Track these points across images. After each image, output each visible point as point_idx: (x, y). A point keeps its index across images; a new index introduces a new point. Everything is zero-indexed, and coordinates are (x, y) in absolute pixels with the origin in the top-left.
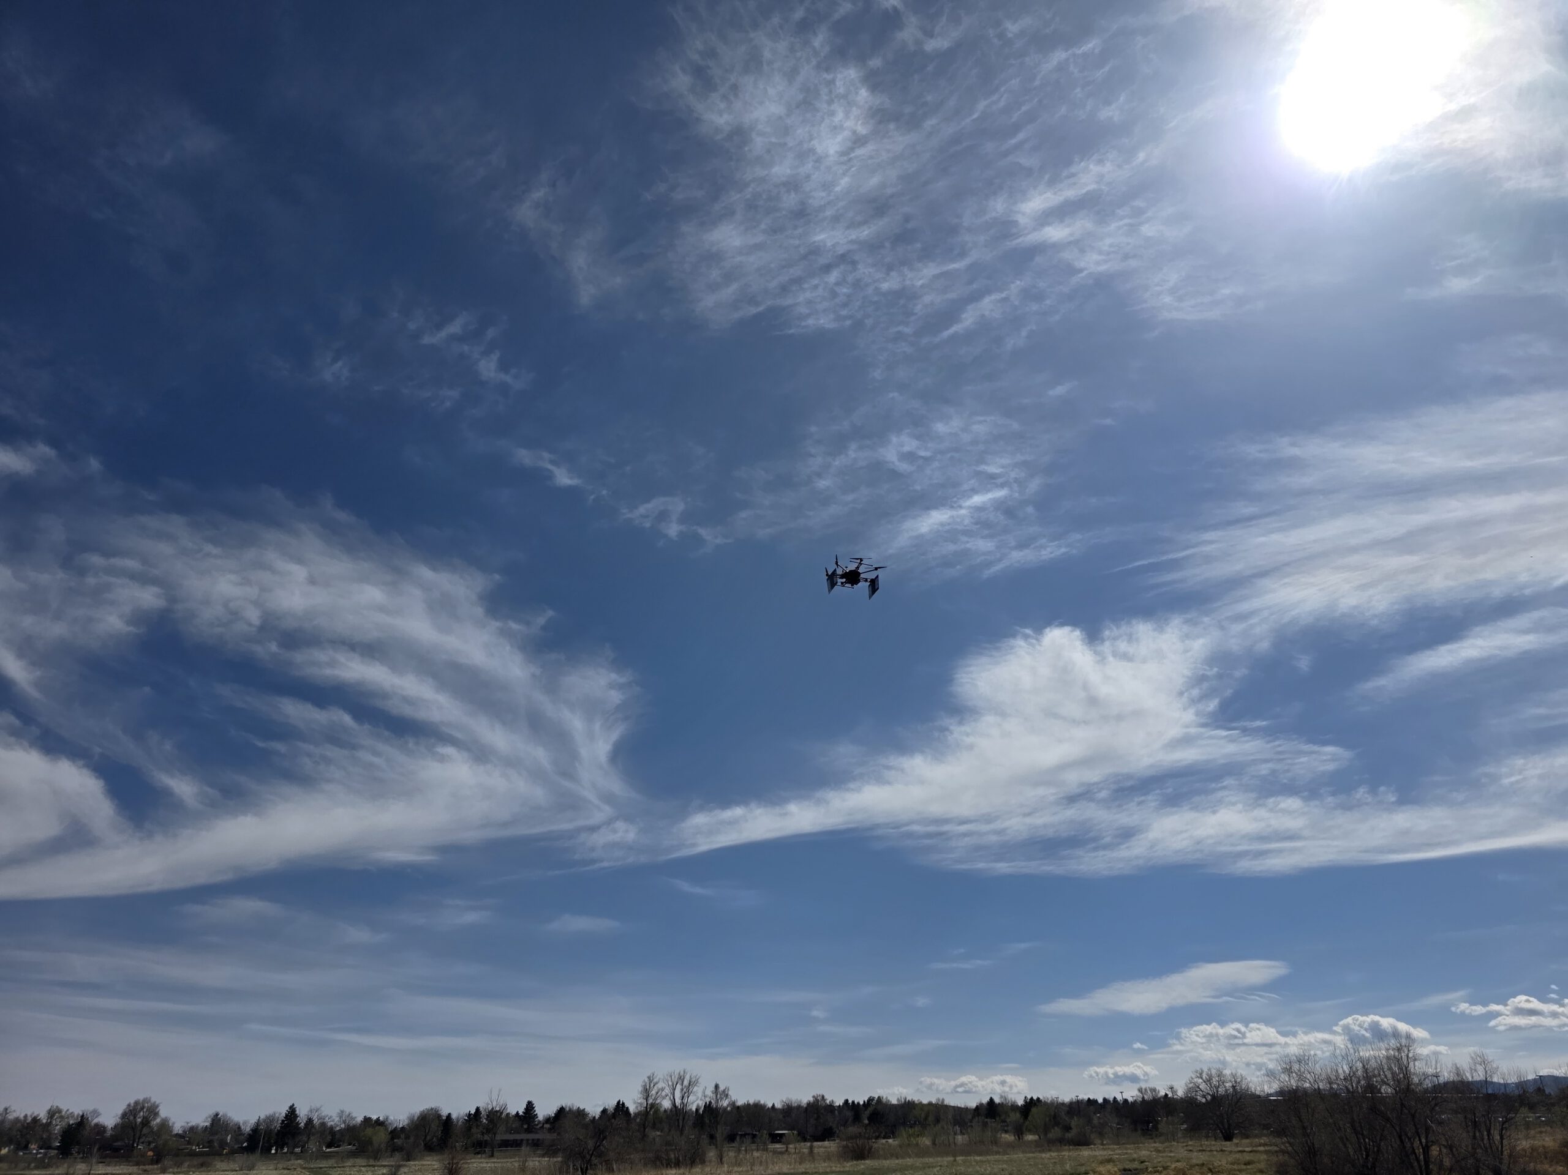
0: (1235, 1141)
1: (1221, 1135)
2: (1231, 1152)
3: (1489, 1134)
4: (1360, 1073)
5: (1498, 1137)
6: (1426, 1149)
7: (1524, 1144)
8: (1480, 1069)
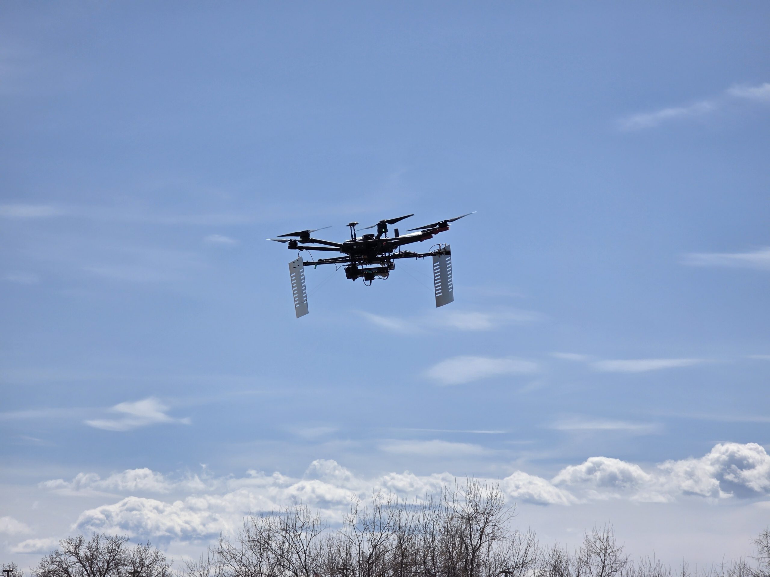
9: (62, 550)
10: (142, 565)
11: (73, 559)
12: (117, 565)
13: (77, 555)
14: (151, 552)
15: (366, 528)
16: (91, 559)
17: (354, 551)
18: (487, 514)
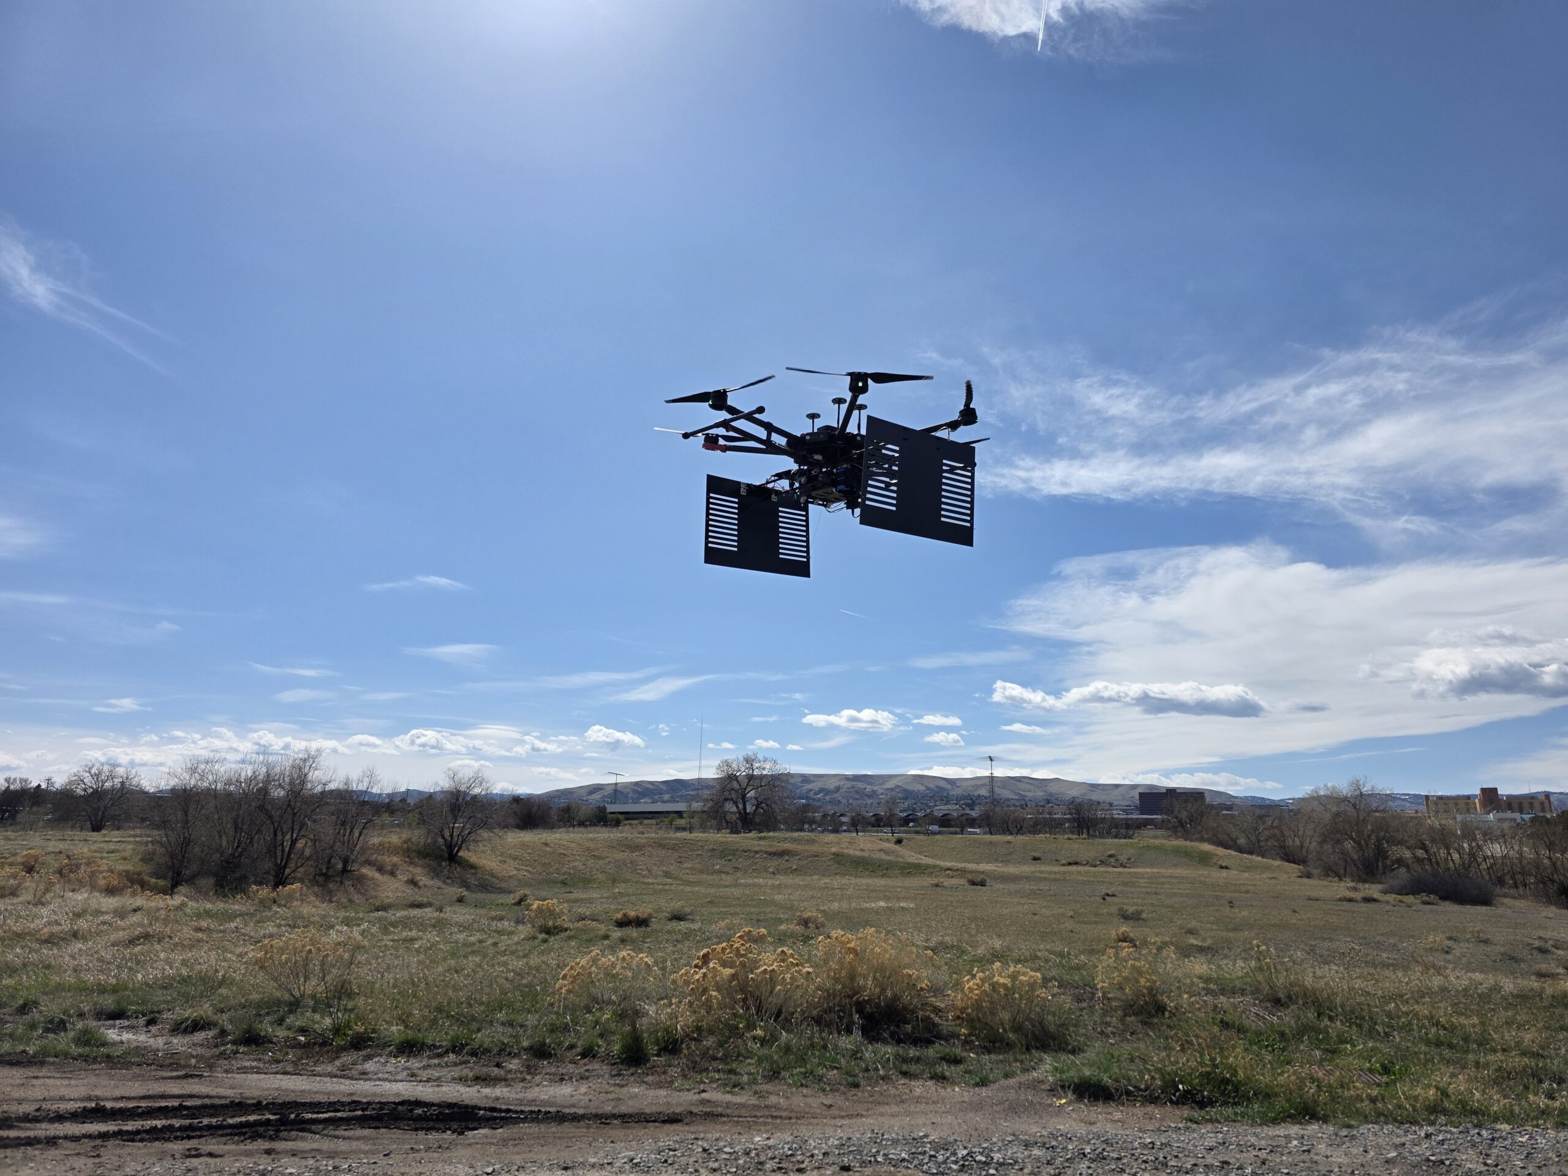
0: (104, 832)
1: (90, 826)
2: (95, 842)
3: (351, 831)
4: (261, 777)
5: (356, 834)
6: (294, 842)
7: (376, 840)
8: (366, 780)
9: (81, 770)
10: (127, 778)
11: (88, 774)
12: (112, 778)
13: (90, 772)
14: (134, 772)
15: (251, 763)
16: (98, 775)
17: (243, 774)
18: (314, 758)
